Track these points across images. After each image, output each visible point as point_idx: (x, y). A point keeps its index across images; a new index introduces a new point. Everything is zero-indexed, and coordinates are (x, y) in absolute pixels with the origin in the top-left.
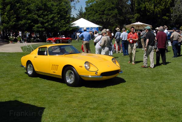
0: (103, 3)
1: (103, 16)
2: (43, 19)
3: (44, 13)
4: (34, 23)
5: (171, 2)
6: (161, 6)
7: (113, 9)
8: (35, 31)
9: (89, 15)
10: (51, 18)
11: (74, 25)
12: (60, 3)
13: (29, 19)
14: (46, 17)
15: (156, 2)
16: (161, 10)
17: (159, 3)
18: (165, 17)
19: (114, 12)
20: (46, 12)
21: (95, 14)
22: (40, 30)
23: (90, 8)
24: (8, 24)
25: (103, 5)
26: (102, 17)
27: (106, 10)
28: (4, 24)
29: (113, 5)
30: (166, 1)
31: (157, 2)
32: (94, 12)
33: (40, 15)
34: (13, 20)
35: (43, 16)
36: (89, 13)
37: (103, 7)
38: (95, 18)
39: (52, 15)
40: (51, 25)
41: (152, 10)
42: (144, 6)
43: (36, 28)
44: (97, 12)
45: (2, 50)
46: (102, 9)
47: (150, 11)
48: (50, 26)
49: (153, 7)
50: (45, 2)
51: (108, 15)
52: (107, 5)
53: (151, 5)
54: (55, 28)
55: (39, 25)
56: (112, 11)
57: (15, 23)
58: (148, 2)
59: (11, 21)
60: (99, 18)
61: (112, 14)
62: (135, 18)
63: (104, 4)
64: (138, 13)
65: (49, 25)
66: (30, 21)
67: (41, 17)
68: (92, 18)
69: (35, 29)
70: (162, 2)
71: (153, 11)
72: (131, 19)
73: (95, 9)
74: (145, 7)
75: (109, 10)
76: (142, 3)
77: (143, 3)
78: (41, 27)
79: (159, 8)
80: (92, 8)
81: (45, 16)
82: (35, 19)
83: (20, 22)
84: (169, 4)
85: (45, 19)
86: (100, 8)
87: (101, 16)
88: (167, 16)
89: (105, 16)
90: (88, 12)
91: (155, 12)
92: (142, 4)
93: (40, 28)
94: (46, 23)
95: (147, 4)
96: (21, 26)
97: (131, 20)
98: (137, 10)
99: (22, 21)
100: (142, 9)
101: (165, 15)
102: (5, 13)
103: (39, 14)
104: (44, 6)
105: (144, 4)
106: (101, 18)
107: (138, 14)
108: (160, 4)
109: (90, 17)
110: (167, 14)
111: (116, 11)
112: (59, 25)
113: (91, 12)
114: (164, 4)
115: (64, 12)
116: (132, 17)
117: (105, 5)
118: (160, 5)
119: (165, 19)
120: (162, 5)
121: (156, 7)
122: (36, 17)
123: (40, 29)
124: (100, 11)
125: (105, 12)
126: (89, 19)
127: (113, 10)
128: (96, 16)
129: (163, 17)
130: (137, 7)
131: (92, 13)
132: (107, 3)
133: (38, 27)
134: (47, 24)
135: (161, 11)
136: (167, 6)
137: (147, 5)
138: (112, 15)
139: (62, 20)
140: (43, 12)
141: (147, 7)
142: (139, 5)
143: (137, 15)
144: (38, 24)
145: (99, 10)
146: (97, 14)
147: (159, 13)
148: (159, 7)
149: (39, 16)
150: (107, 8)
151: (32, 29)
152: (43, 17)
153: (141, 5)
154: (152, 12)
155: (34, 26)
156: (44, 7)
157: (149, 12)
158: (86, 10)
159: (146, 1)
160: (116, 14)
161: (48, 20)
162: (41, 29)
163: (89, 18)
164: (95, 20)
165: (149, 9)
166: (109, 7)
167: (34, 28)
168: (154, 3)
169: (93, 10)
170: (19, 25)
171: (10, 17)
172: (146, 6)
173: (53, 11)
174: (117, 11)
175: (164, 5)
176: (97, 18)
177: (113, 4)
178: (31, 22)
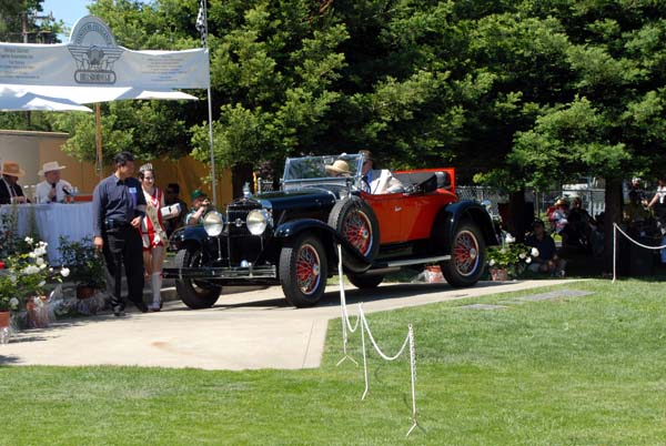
2: (617, 53)
4: (525, 99)
8: (532, 167)
13: (481, 59)
22: (587, 158)
24: (275, 110)
28: (236, 112)
33: (591, 16)
34: (324, 67)
35: (611, 25)
43: (543, 141)
45: (157, 344)
55: (580, 110)
57: (333, 96)
59: (299, 81)
66: (486, 78)
67: (597, 39)
69: (535, 147)
78: (592, 135)
81: (629, 22)
82: (541, 59)
83: (389, 88)
85: (636, 55)
93: (585, 141)
94: (642, 88)
96: (398, 127)
99: (402, 76)
102: (250, 15)
103: (581, 9)
122: (545, 33)
123: (587, 153)
133: (565, 133)
144: (567, 97)
149: (578, 30)
151: (508, 145)
152: (614, 36)
155: (528, 123)
162: (592, 148)
167: (526, 137)
170: (376, 116)
171: (295, 44)
178: (499, 89)
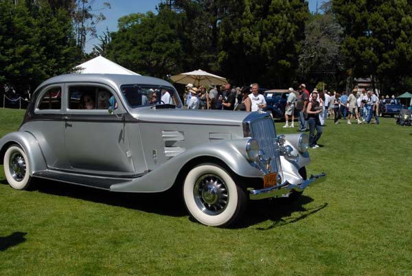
0: (150, 26)
1: (148, 53)
3: (5, 42)
5: (296, 29)
6: (275, 37)
7: (170, 38)
9: (118, 49)
10: (20, 54)
11: (79, 71)
12: (49, 21)
14: (11, 50)
15: (266, 27)
16: (275, 44)
17: (272, 30)
18: (283, 62)
19: (173, 45)
20: (11, 39)
21: (131, 47)
23: (121, 35)
25: (150, 30)
26: (146, 56)
27: (155, 40)
29: (172, 31)
30: (286, 27)
31: (268, 27)
32: (129, 44)
36: (118, 45)
37: (151, 34)
38: (130, 57)
39: (25, 46)
40: (21, 68)
41: (255, 45)
42: (239, 35)
44: (135, 44)
46: (148, 37)
47: (251, 46)
48: (17, 72)
49: (257, 39)
50: (8, 17)
51: (159, 51)
52: (158, 29)
53: (254, 33)
54: (30, 75)
56: (167, 44)
58: (249, 27)
60: (139, 58)
61: (167, 49)
62: (220, 59)
63: (153, 28)
64: (225, 49)
65: (16, 68)
68: (124, 57)
70: (277, 29)
71: (259, 48)
72: (210, 62)
73: (131, 37)
74: (241, 38)
75: (163, 40)
76: (234, 28)
77: (237, 30)
79: (270, 42)
80: (126, 34)
84: (294, 33)
86: (144, 35)
87: (144, 53)
88: (289, 59)
89: (152, 53)
90: (117, 43)
91: (262, 49)
92: (234, 31)
95: (246, 32)
97: (209, 64)
98: (224, 42)
100: (233, 42)
101: (284, 57)
104: (5, 26)
105: (240, 31)
106: (143, 57)
107: (225, 53)
108: (274, 33)
109: (121, 53)
110: (288, 55)
111: (178, 44)
112: (42, 69)
113: (123, 43)
114: (281, 33)
115: (57, 41)
116: (213, 58)
117: (155, 29)
118: (273, 36)
119: (284, 65)
120: (278, 34)
121: (264, 39)
124: (143, 41)
125: (154, 45)
126: (118, 59)
127: (172, 42)
128: (134, 52)
129: (279, 62)
130: (224, 37)
131: (123, 46)
132: (159, 26)
134: (11, 66)
135: (275, 47)
136: (289, 38)
137: (244, 34)
138: (168, 52)
139: (51, 58)
140: (3, 40)
141: (245, 39)
142: (227, 32)
143: (223, 55)
145: (141, 41)
146: (135, 49)
147: (271, 53)
148: (270, 40)
150: (158, 36)
153: (232, 33)
154: (255, 48)
156: (7, 27)
157: (249, 48)
158: (113, 39)
159: (244, 26)
160: (178, 50)
161: (15, 58)
163: (118, 57)
164: (130, 61)
165: (248, 43)
166: (161, 35)
168: (261, 31)
169: (128, 39)
172: (242, 36)
173: (30, 37)
174: (181, 43)
175: (283, 35)
176: (135, 58)
177: (172, 27)
